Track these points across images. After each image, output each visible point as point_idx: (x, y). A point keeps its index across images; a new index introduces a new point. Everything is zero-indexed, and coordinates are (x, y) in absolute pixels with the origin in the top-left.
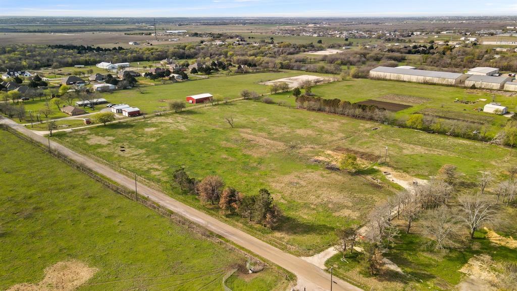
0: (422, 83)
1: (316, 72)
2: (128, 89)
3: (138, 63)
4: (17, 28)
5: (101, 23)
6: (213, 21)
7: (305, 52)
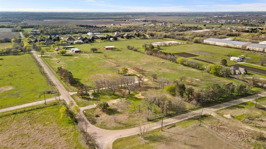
0: (226, 47)
1: (180, 40)
2: (89, 43)
3: (105, 33)
4: (74, 17)
5: (111, 15)
6: (166, 14)
7: (190, 30)
